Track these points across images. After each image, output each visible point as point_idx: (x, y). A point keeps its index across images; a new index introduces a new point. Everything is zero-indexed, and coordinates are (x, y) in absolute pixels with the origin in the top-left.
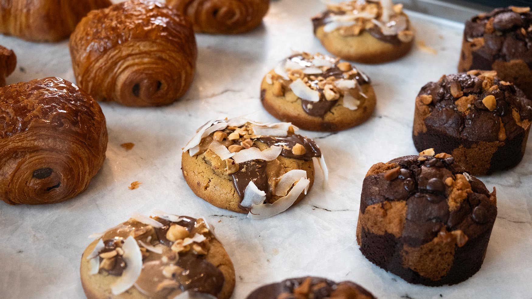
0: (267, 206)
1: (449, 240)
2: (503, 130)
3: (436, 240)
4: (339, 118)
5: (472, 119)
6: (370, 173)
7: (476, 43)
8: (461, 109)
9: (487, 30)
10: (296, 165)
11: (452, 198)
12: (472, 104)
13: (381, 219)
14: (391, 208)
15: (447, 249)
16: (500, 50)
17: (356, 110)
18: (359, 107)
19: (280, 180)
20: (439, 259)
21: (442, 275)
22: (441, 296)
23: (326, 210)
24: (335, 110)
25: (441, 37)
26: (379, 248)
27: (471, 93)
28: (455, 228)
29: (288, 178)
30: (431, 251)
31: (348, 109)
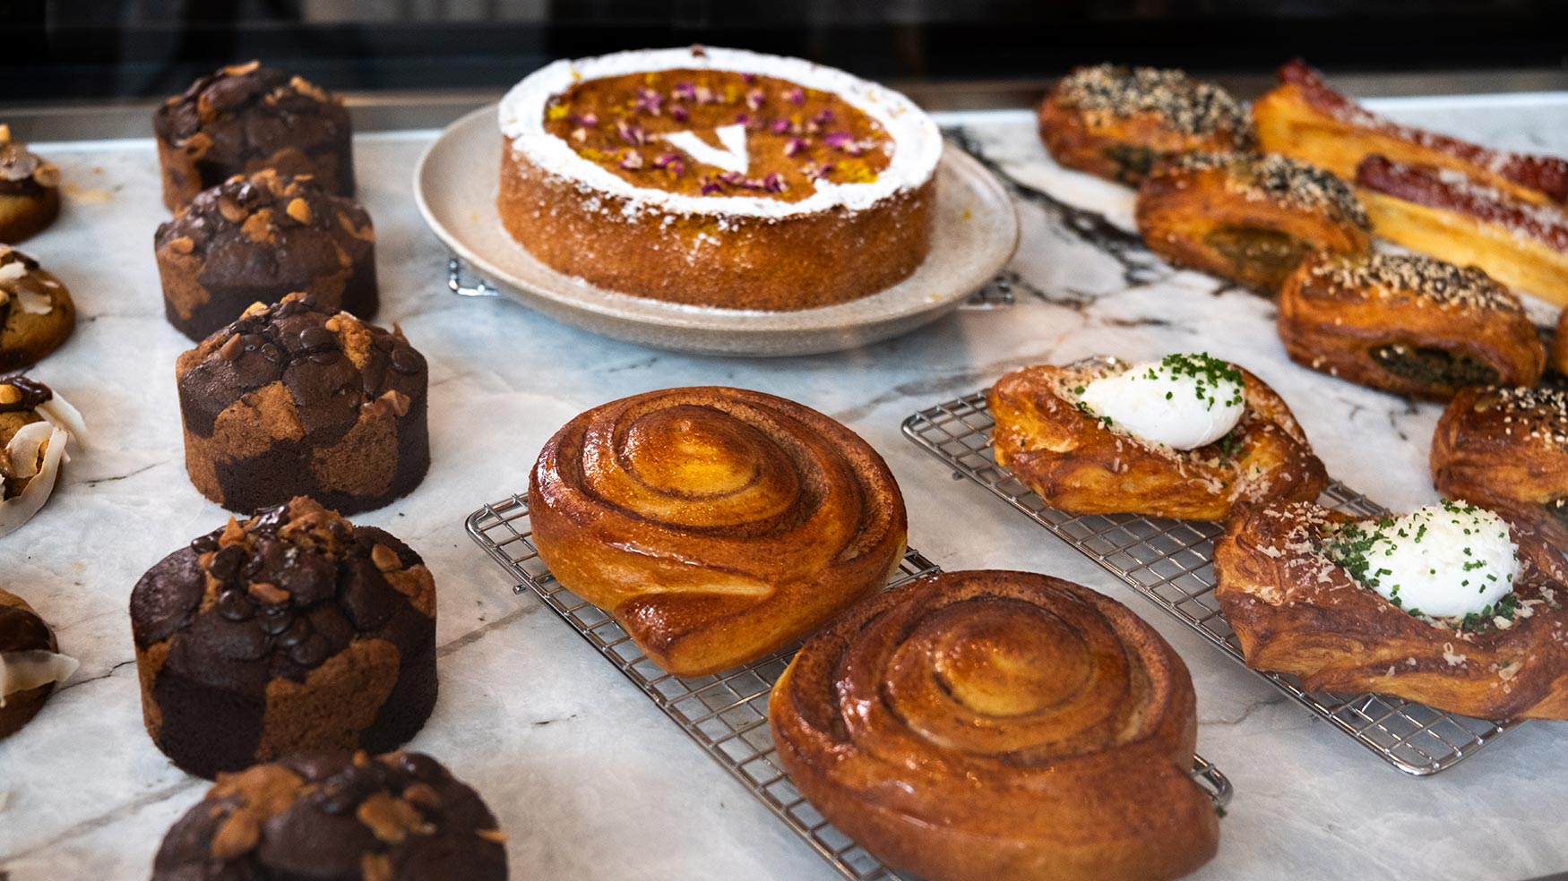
0: (12, 504)
1: (383, 410)
2: (340, 250)
3: (363, 418)
4: (29, 336)
5: (285, 247)
6: (181, 371)
7: (196, 145)
8: (258, 236)
9: (204, 117)
10: (21, 422)
11: (352, 348)
12: (273, 223)
13: (256, 423)
14: (261, 400)
15: (385, 429)
16: (245, 143)
17: (50, 314)
18: (53, 304)
19: (10, 449)
20: (378, 450)
21: (388, 481)
22: (401, 515)
23: (114, 479)
24: (15, 322)
25: (98, 171)
26: (266, 479)
27: (260, 206)
28: (380, 390)
29: (24, 443)
30: (361, 440)
31: (35, 314)
